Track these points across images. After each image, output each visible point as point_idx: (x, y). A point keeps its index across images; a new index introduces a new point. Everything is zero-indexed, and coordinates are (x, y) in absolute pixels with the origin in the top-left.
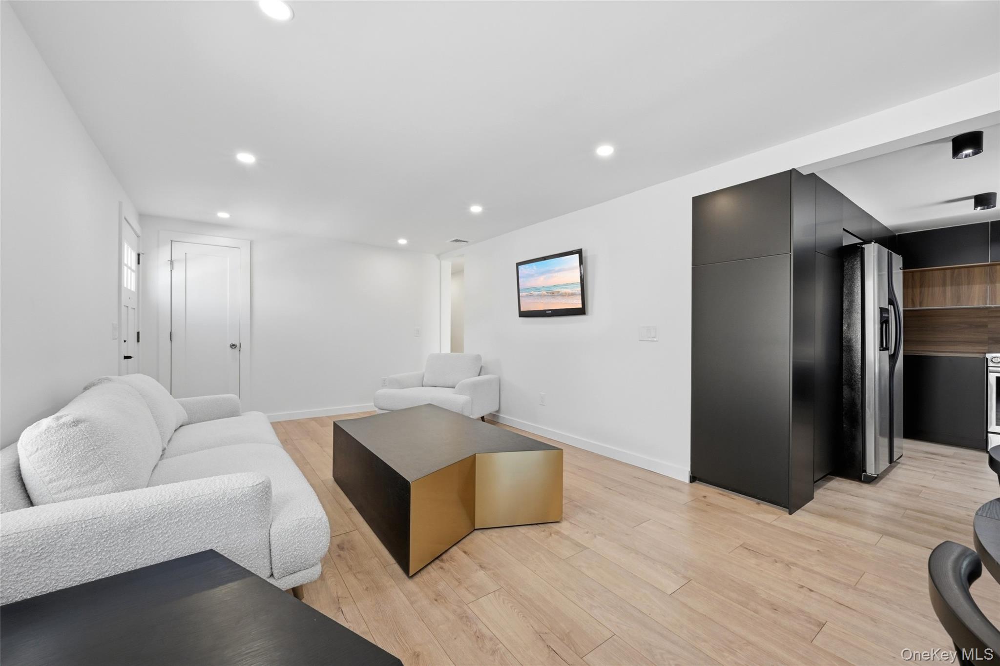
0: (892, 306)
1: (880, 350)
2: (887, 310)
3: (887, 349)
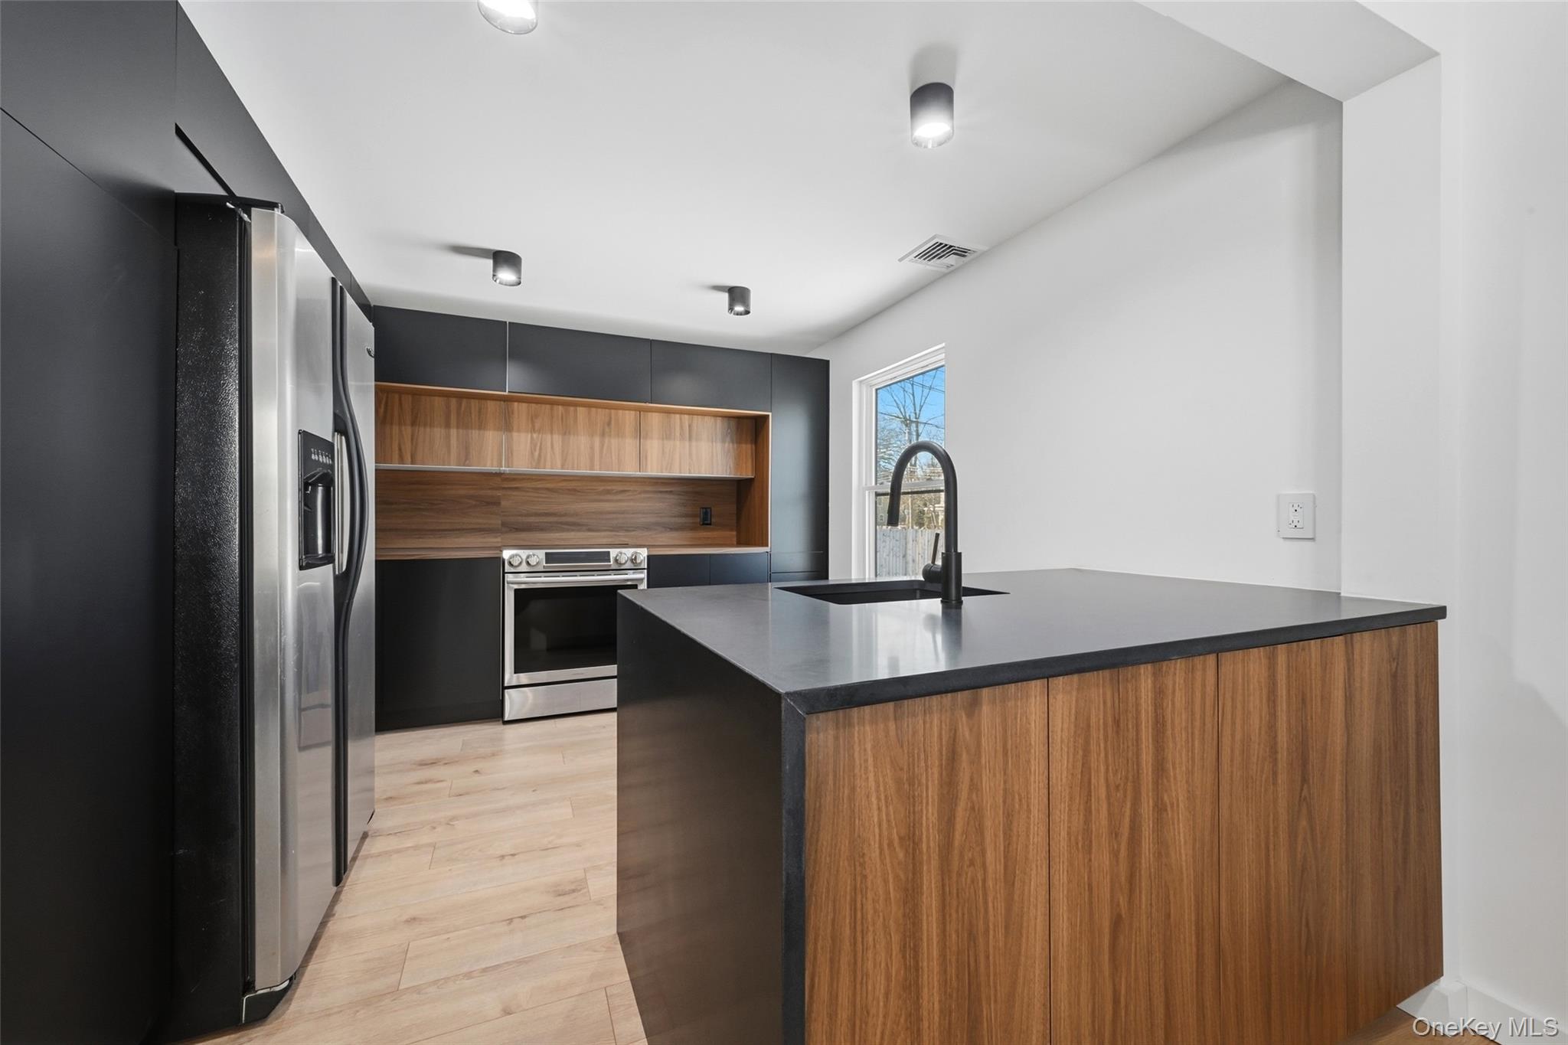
0: (343, 438)
1: (301, 568)
2: (328, 448)
3: (328, 558)
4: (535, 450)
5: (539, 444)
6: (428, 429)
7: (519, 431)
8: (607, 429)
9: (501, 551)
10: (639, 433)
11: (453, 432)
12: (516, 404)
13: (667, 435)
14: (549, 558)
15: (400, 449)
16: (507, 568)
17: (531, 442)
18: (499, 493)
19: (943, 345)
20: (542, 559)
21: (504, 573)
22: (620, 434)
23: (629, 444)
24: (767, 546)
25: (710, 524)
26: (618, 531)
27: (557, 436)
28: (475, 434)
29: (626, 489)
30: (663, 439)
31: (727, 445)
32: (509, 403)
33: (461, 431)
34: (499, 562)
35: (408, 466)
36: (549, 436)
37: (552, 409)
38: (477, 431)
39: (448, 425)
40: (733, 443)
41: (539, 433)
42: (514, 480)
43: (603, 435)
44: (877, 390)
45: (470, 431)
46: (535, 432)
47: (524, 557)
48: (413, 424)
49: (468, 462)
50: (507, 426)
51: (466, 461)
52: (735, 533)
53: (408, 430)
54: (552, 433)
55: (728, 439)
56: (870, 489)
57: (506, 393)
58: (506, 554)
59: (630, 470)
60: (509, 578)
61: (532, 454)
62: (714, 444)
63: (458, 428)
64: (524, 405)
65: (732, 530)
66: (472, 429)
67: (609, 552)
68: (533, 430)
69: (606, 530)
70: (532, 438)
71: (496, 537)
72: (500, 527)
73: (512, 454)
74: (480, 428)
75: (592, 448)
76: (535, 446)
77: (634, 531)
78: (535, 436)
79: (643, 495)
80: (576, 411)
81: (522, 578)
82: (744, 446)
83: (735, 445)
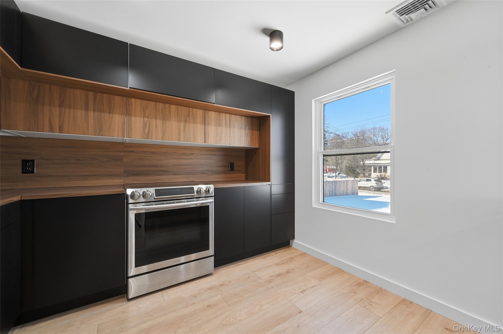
4: (146, 128)
5: (148, 125)
6: (72, 110)
7: (135, 116)
8: (187, 119)
9: (126, 190)
10: (205, 122)
11: (91, 113)
12: (133, 100)
13: (218, 124)
14: (158, 193)
15: (50, 122)
16: (131, 201)
17: (143, 123)
18: (122, 154)
19: (394, 70)
20: (153, 194)
21: (128, 204)
22: (194, 122)
23: (199, 127)
24: (270, 181)
25: (233, 171)
26: (189, 175)
27: (159, 121)
28: (106, 116)
29: (193, 153)
30: (216, 126)
31: (247, 131)
32: (129, 99)
33: (96, 113)
34: (124, 196)
35: (57, 135)
36: (154, 120)
37: (156, 105)
38: (108, 114)
39: (87, 109)
40: (249, 130)
41: (148, 118)
42: (131, 146)
43: (185, 122)
44: (324, 104)
45: (103, 114)
46: (145, 117)
47: (141, 193)
48: (61, 106)
49: (101, 133)
50: (128, 113)
51: (100, 132)
52: (244, 175)
53: (56, 110)
54: (156, 119)
55: (247, 128)
56: (321, 152)
57: (128, 89)
58: (129, 191)
59: (200, 142)
60: (131, 206)
61: (144, 130)
62: (241, 130)
63: (94, 111)
64: (138, 101)
65: (243, 173)
66: (104, 112)
67: (193, 188)
68: (144, 116)
69: (183, 174)
70: (144, 120)
71: (120, 179)
72: (123, 173)
73: (131, 129)
74: (110, 112)
75: (179, 129)
76: (146, 125)
77: (197, 174)
78: (146, 119)
79: (201, 156)
80: (170, 107)
81: (140, 206)
82: (254, 132)
83: (251, 131)
